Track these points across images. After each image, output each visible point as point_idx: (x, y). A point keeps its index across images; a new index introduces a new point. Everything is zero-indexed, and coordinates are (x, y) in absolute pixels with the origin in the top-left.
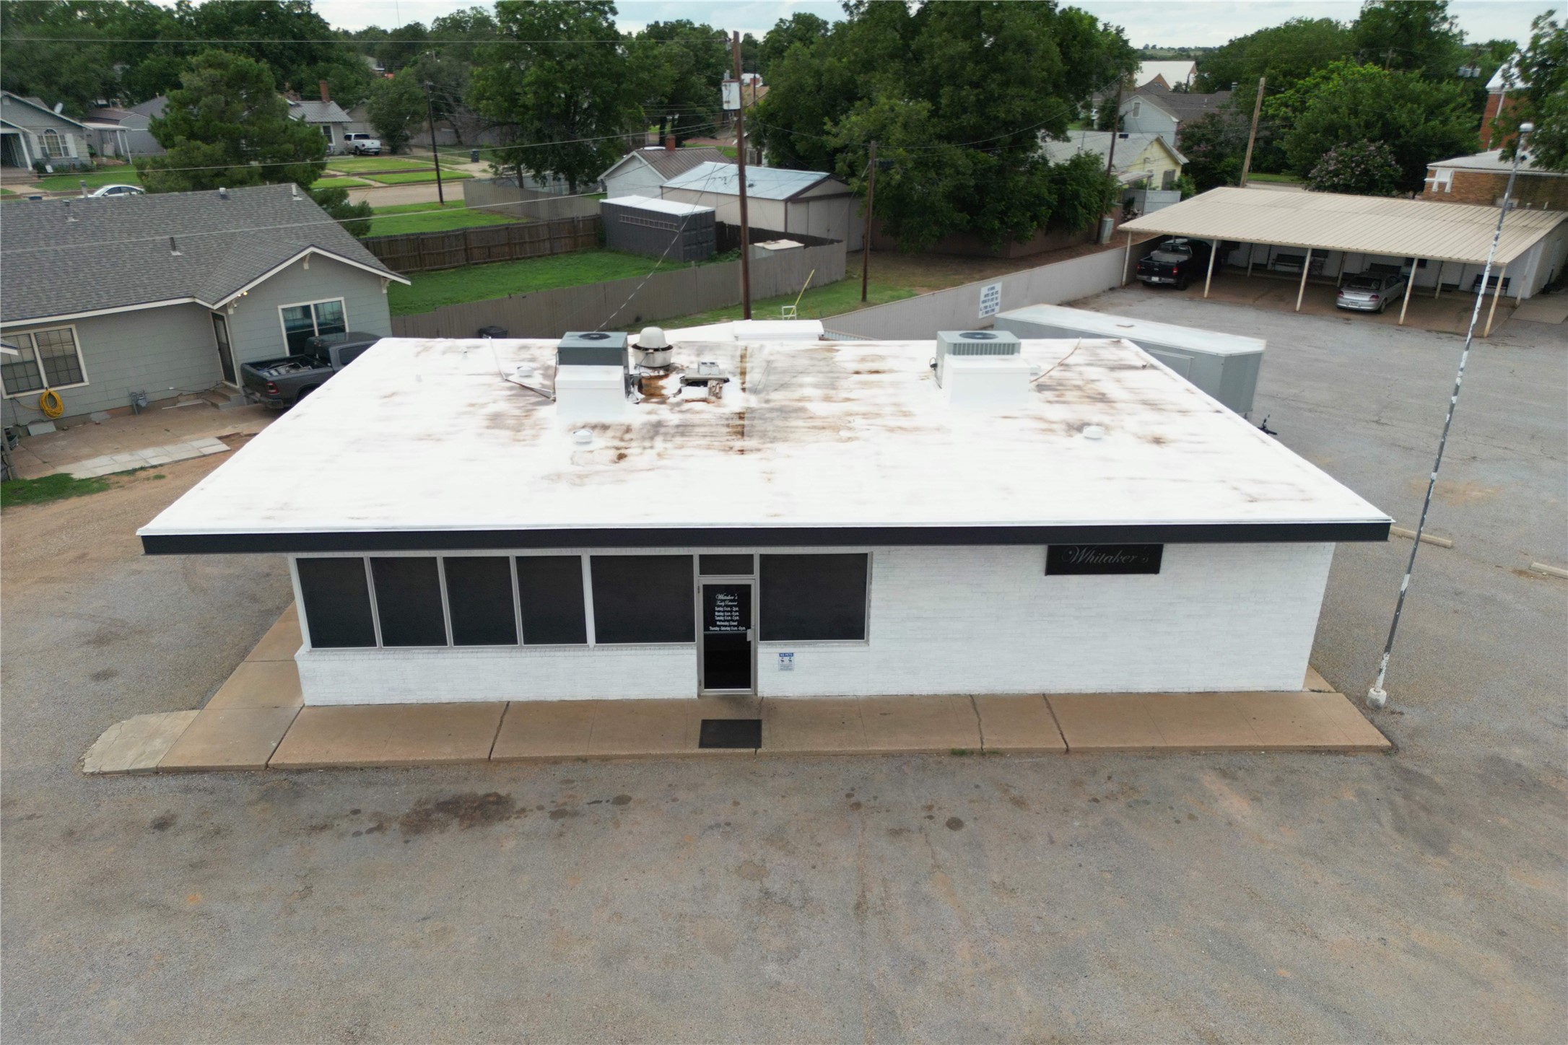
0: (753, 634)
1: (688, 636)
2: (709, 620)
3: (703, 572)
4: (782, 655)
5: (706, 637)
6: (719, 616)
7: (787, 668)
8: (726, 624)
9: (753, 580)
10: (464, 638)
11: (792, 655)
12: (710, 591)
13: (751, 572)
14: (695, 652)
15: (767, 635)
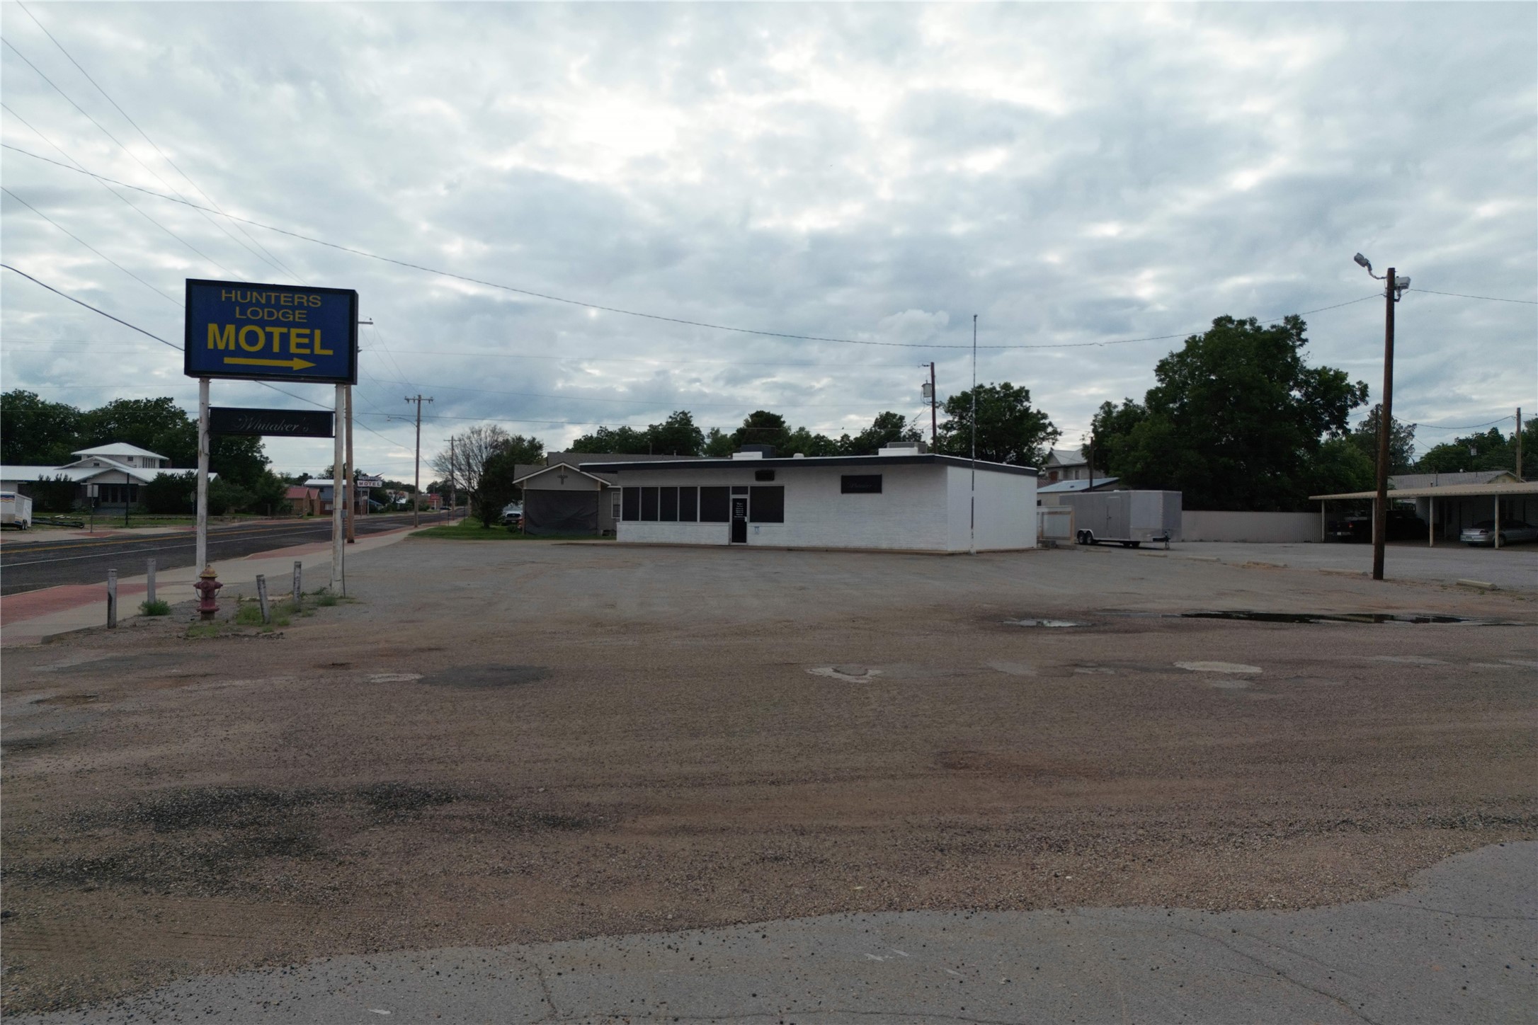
0: (747, 519)
1: (727, 520)
2: (734, 513)
3: (733, 493)
4: (756, 527)
5: (733, 521)
6: (737, 512)
7: (757, 533)
8: (739, 516)
9: (747, 497)
10: (663, 519)
11: (758, 527)
12: (735, 500)
13: (747, 493)
14: (728, 527)
15: (752, 520)
